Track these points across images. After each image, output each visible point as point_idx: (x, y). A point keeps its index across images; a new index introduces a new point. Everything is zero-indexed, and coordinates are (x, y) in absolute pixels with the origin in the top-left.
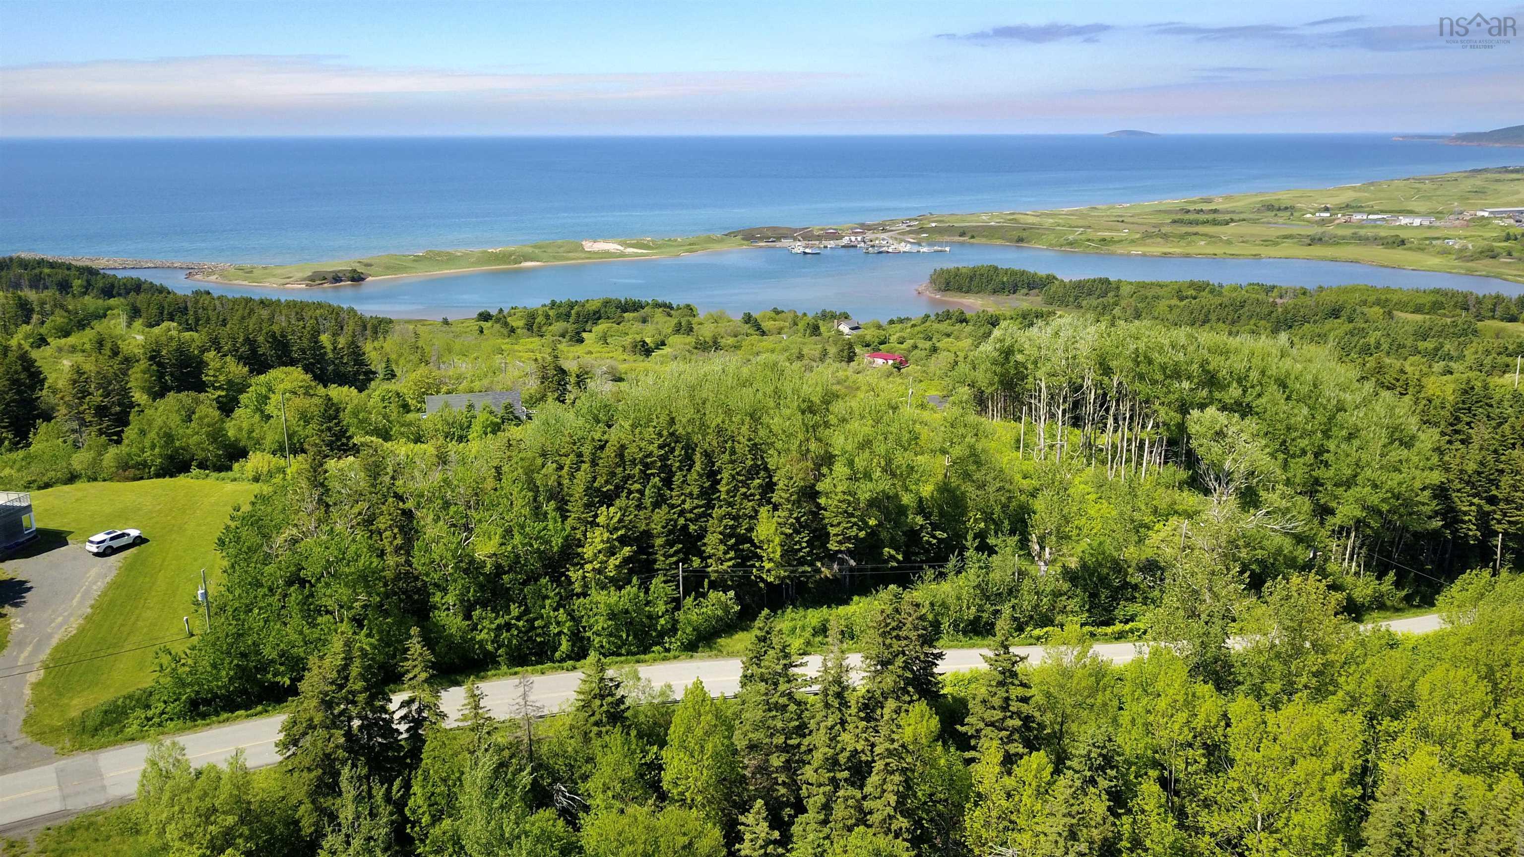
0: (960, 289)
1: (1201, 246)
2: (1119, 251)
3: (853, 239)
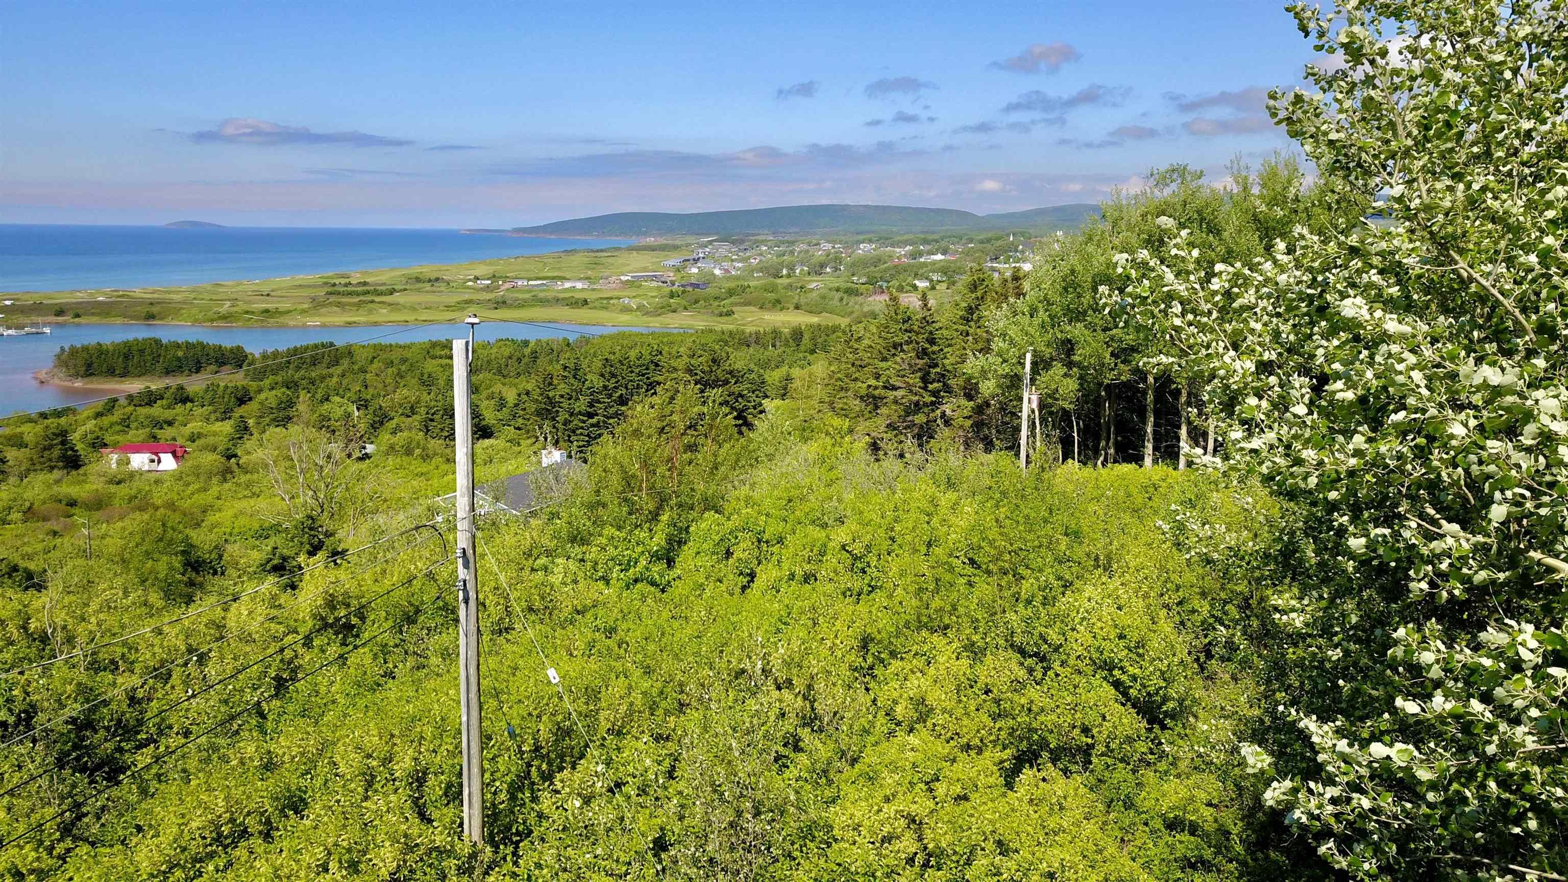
2: (292, 323)
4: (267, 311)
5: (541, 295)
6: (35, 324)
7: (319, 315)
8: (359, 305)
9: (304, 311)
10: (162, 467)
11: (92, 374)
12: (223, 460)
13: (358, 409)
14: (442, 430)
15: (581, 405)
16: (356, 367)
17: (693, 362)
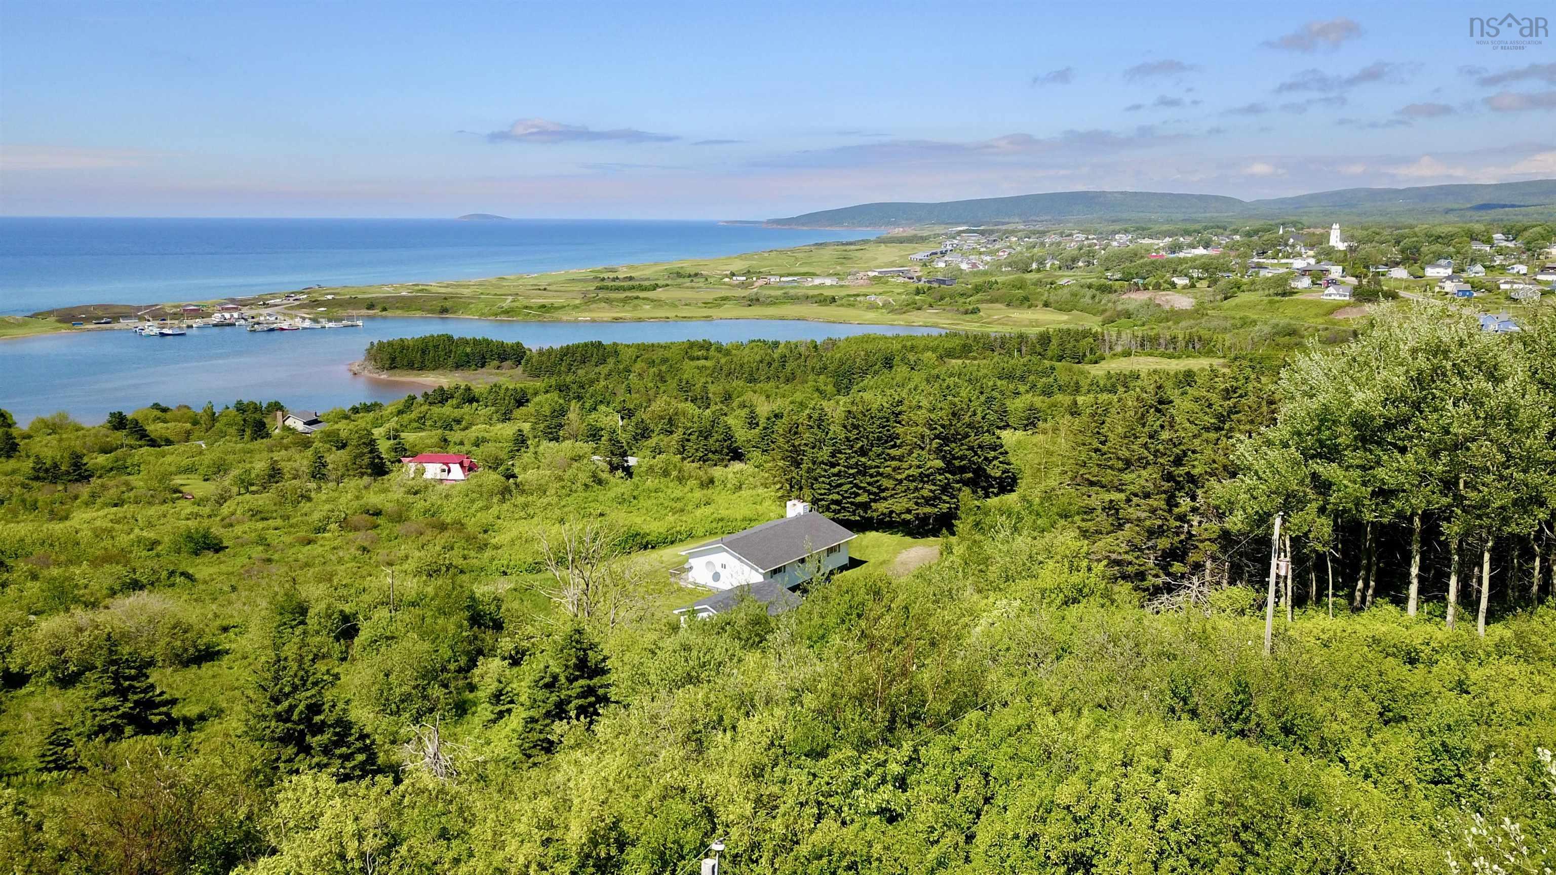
0: (410, 366)
1: (646, 310)
2: (565, 318)
3: (227, 315)
4: (544, 306)
5: (792, 292)
6: (351, 318)
7: (591, 311)
8: (625, 300)
9: (576, 307)
10: (451, 477)
11: (395, 367)
12: (503, 479)
13: (622, 418)
14: (697, 450)
15: (824, 454)
16: (621, 367)
17: (933, 416)
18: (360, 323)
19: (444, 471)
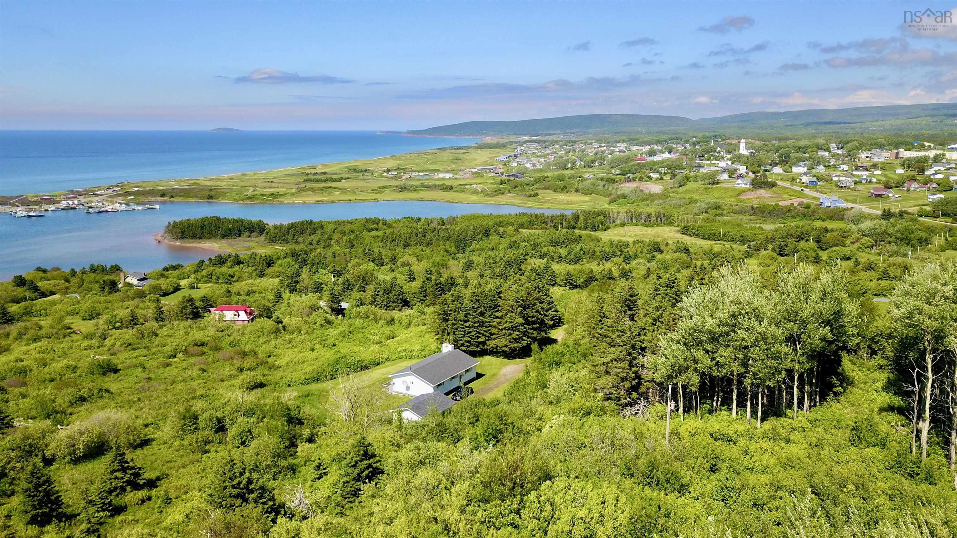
0: (194, 236)
1: (337, 195)
2: (286, 201)
3: (71, 202)
4: (273, 194)
5: (426, 183)
6: (150, 203)
7: (302, 196)
8: (324, 189)
9: (293, 194)
11: (184, 238)
12: (275, 324)
13: (334, 277)
14: (383, 301)
15: (461, 315)
16: (326, 236)
18: (157, 207)
19: (235, 315)
